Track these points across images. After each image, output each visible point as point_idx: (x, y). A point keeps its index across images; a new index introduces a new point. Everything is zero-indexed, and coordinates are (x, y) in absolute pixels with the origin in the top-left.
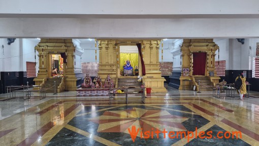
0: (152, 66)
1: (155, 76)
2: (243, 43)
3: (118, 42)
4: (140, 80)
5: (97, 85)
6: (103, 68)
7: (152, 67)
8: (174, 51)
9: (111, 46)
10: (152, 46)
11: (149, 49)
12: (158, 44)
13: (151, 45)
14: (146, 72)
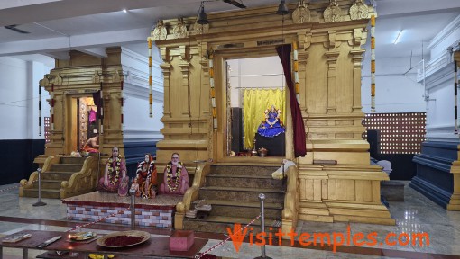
0: (331, 123)
1: (343, 158)
4: (278, 174)
6: (175, 130)
7: (332, 128)
8: (429, 72)
10: (332, 51)
11: (323, 65)
12: (356, 44)
13: (329, 46)
14: (309, 146)
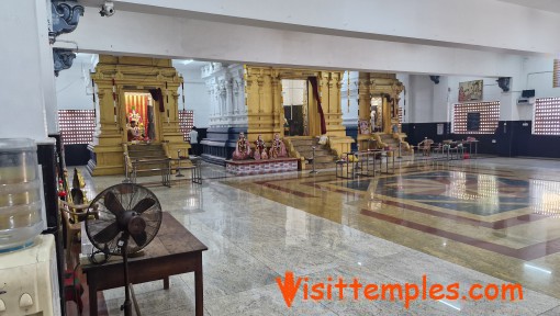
0: (331, 117)
2: (437, 82)
3: (282, 72)
5: (264, 153)
7: (331, 120)
9: (267, 80)
10: (332, 82)
11: (327, 88)
12: (339, 80)
13: (330, 80)
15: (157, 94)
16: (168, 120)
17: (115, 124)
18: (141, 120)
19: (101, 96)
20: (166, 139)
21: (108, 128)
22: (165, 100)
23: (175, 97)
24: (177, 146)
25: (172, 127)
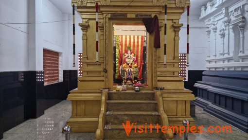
15: (152, 25)
16: (165, 59)
17: (98, 64)
18: (136, 61)
19: (85, 28)
20: (160, 85)
21: (91, 68)
22: (162, 33)
23: (176, 28)
24: (175, 97)
25: (170, 69)
